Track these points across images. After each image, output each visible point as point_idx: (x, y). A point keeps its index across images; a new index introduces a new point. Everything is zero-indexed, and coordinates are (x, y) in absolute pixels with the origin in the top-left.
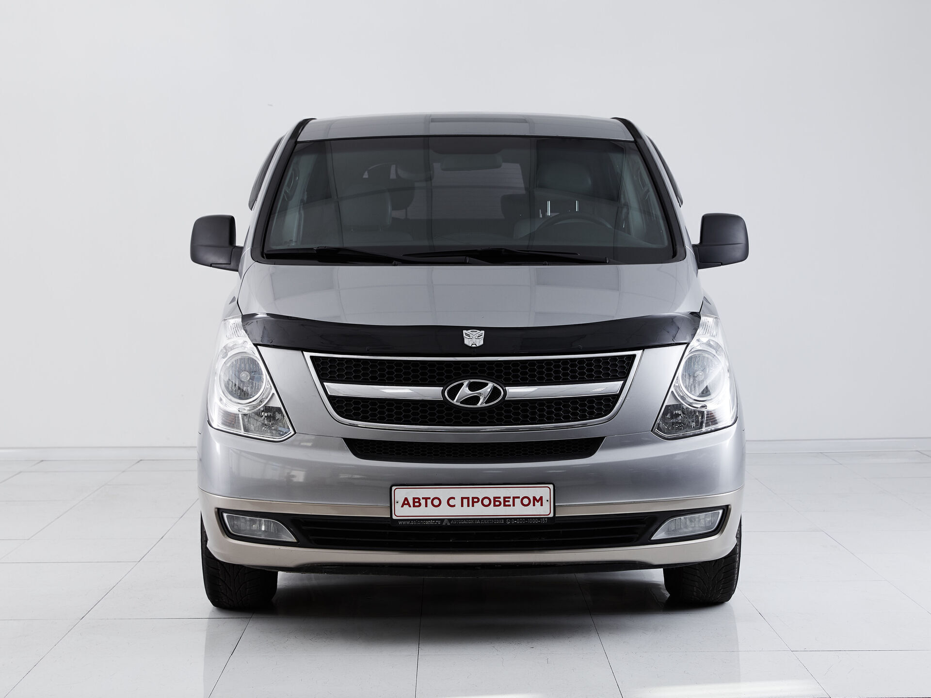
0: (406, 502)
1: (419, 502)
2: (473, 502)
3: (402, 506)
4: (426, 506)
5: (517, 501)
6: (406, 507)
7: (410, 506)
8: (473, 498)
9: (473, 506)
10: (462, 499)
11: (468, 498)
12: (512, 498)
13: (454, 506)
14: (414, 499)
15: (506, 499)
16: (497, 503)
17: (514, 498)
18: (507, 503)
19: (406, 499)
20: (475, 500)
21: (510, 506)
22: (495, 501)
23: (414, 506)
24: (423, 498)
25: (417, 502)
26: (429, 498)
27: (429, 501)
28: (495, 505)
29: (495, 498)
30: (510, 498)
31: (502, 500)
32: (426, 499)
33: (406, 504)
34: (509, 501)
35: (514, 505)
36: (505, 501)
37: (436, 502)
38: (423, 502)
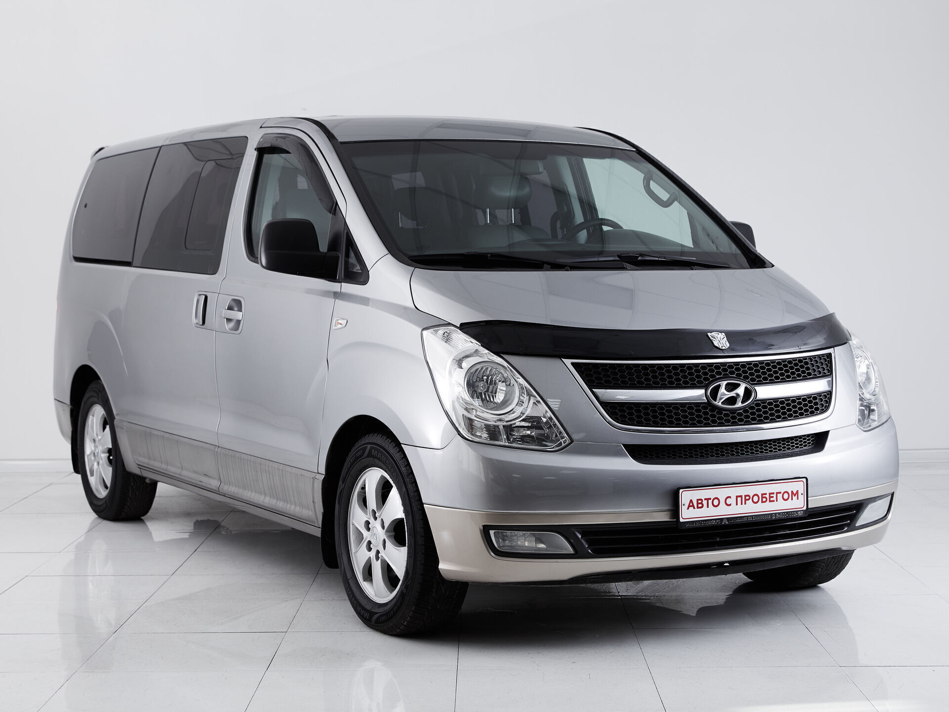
0: (691, 504)
1: (701, 503)
2: (746, 500)
3: (688, 509)
4: (708, 507)
5: (780, 496)
6: (691, 508)
7: (694, 508)
8: (745, 496)
9: (745, 504)
10: (737, 497)
11: (741, 496)
12: (775, 493)
13: (730, 505)
14: (698, 500)
15: (771, 495)
16: (764, 500)
17: (777, 493)
18: (772, 499)
19: (691, 501)
20: (747, 498)
21: (773, 501)
22: (762, 498)
23: (698, 507)
24: (705, 499)
25: (700, 504)
26: (710, 499)
27: (710, 502)
28: (762, 502)
29: (762, 494)
30: (773, 493)
31: (767, 496)
32: (708, 499)
33: (691, 506)
34: (773, 497)
35: (777, 501)
36: (770, 497)
37: (716, 503)
38: (705, 502)
